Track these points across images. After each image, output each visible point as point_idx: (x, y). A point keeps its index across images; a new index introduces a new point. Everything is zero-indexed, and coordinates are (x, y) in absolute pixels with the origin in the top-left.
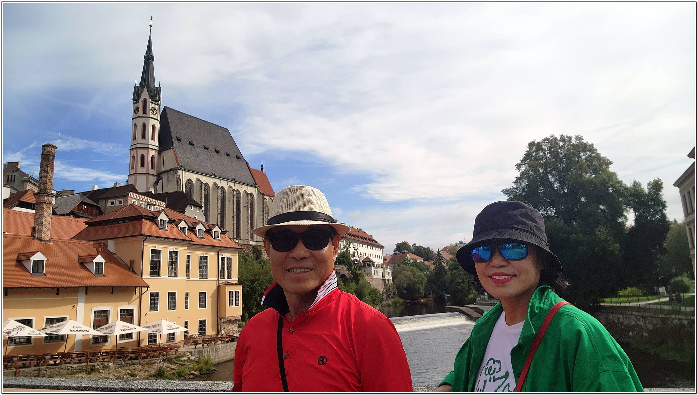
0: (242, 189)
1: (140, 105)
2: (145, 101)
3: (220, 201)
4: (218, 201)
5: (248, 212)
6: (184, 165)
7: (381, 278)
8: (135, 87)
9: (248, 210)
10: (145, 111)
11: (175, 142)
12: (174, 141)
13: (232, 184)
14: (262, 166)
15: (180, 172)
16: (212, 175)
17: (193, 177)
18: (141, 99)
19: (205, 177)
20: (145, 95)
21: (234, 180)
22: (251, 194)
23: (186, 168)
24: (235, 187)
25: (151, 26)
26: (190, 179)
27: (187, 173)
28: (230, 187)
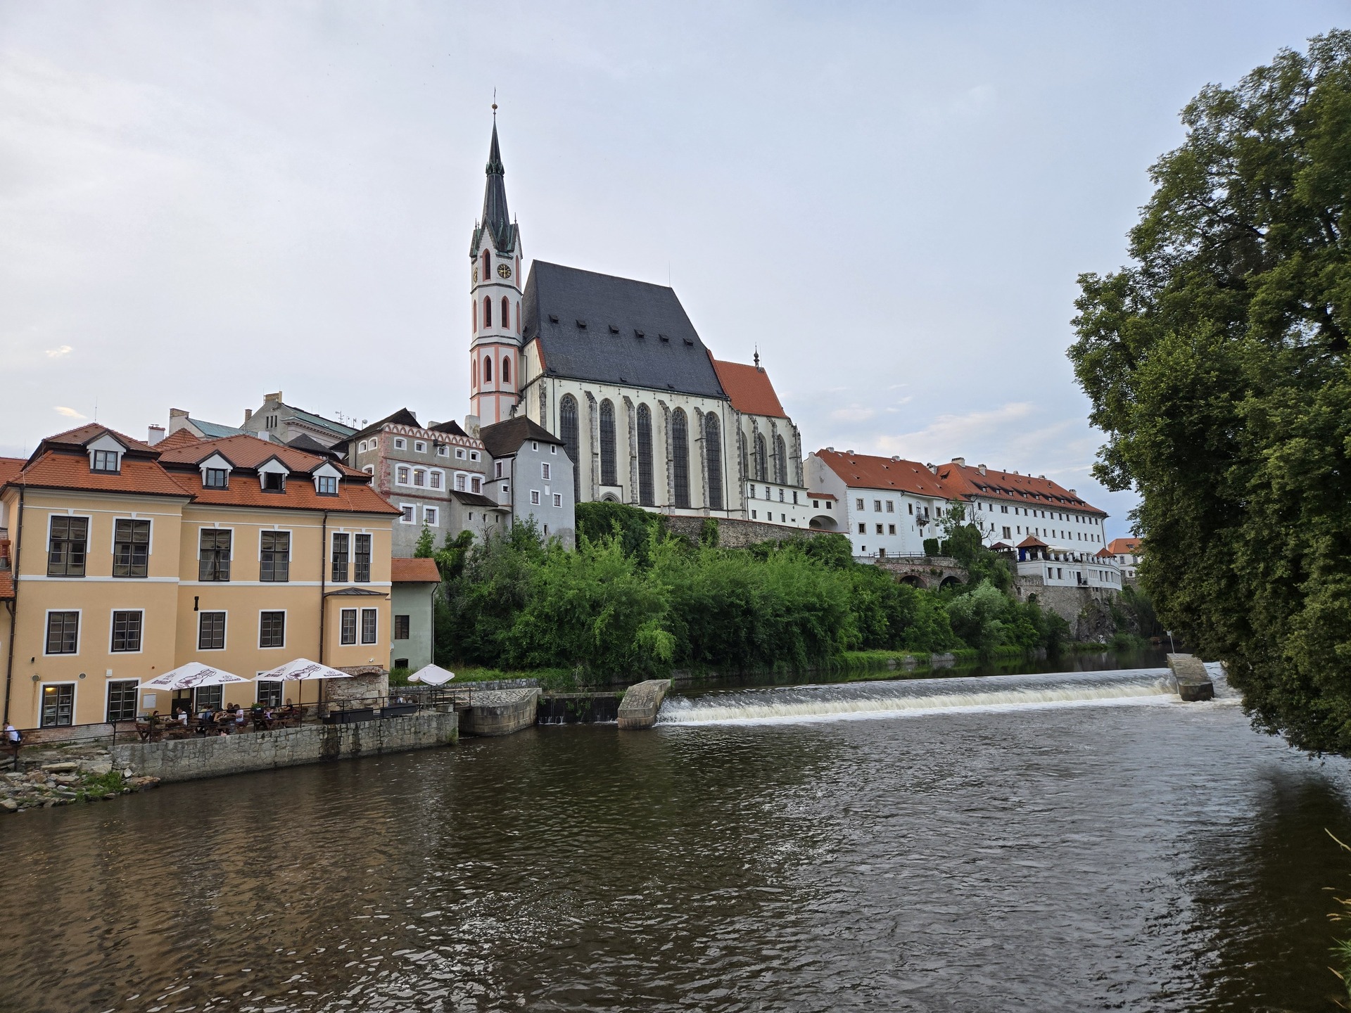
0: (690, 405)
1: (480, 262)
2: (487, 255)
3: (634, 433)
4: (631, 433)
5: (704, 451)
6: (560, 368)
7: (1075, 583)
8: (475, 231)
9: (701, 448)
10: (487, 275)
11: (545, 325)
12: (543, 324)
13: (665, 397)
14: (756, 356)
15: (549, 381)
16: (620, 381)
17: (576, 389)
18: (480, 253)
19: (604, 388)
20: (488, 243)
21: (670, 389)
22: (711, 416)
23: (561, 372)
24: (673, 402)
25: (495, 107)
26: (569, 394)
27: (564, 382)
28: (661, 402)
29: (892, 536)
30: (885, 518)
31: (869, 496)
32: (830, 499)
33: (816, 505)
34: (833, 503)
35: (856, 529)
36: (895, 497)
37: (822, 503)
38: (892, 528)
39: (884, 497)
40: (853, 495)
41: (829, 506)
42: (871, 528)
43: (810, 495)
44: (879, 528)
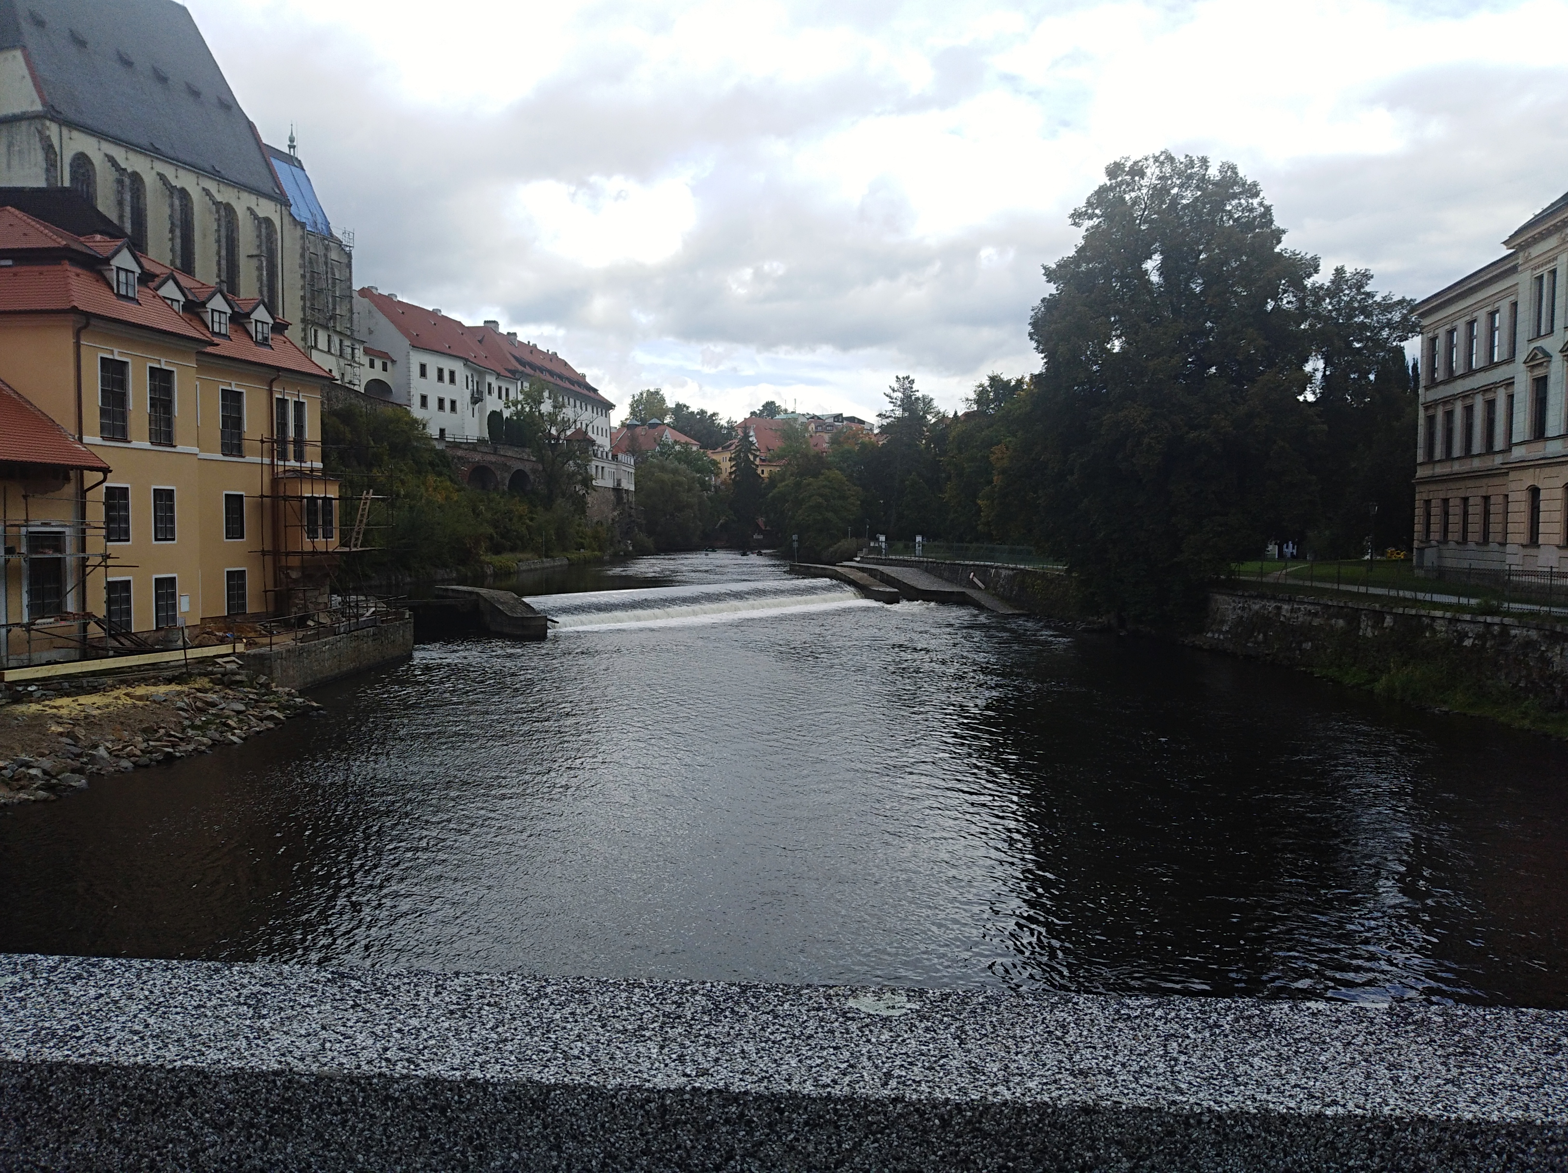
0: (242, 203)
3: (178, 232)
4: (172, 231)
5: (262, 275)
6: (62, 107)
7: (611, 485)
9: (259, 268)
11: (26, 27)
12: (23, 25)
13: (212, 186)
14: (292, 140)
15: (53, 130)
16: (151, 148)
17: (94, 149)
19: (131, 155)
21: (216, 174)
22: (268, 221)
23: (71, 117)
24: (225, 195)
26: (82, 154)
27: (75, 134)
28: (207, 192)
29: (453, 415)
30: (447, 391)
31: (433, 363)
32: (387, 361)
33: (372, 365)
34: (389, 365)
35: (417, 401)
36: (458, 367)
37: (378, 363)
38: (453, 403)
39: (448, 365)
40: (417, 358)
41: (385, 369)
42: (433, 403)
43: (367, 351)
44: (441, 401)
